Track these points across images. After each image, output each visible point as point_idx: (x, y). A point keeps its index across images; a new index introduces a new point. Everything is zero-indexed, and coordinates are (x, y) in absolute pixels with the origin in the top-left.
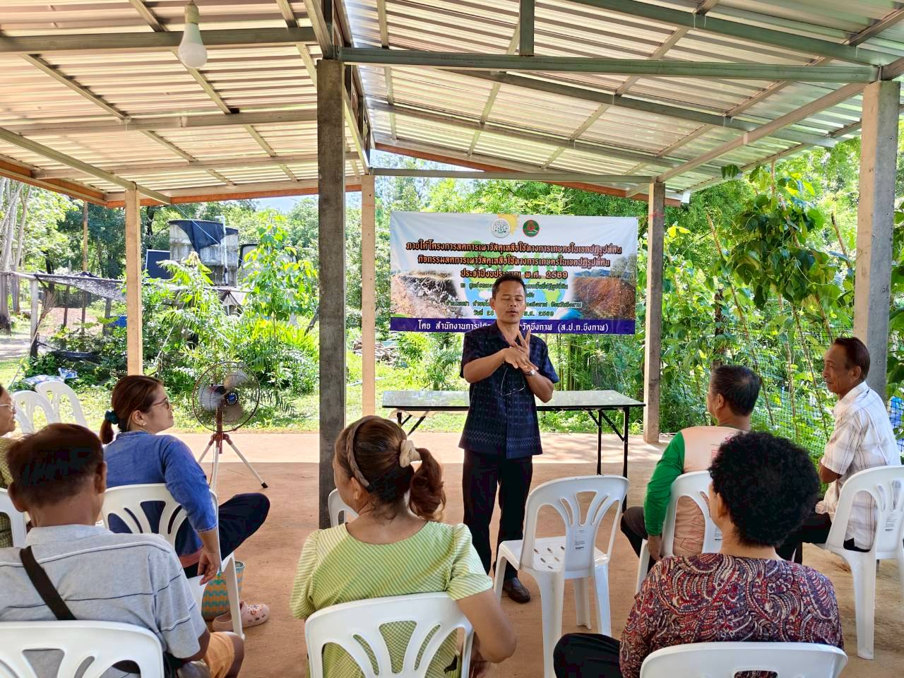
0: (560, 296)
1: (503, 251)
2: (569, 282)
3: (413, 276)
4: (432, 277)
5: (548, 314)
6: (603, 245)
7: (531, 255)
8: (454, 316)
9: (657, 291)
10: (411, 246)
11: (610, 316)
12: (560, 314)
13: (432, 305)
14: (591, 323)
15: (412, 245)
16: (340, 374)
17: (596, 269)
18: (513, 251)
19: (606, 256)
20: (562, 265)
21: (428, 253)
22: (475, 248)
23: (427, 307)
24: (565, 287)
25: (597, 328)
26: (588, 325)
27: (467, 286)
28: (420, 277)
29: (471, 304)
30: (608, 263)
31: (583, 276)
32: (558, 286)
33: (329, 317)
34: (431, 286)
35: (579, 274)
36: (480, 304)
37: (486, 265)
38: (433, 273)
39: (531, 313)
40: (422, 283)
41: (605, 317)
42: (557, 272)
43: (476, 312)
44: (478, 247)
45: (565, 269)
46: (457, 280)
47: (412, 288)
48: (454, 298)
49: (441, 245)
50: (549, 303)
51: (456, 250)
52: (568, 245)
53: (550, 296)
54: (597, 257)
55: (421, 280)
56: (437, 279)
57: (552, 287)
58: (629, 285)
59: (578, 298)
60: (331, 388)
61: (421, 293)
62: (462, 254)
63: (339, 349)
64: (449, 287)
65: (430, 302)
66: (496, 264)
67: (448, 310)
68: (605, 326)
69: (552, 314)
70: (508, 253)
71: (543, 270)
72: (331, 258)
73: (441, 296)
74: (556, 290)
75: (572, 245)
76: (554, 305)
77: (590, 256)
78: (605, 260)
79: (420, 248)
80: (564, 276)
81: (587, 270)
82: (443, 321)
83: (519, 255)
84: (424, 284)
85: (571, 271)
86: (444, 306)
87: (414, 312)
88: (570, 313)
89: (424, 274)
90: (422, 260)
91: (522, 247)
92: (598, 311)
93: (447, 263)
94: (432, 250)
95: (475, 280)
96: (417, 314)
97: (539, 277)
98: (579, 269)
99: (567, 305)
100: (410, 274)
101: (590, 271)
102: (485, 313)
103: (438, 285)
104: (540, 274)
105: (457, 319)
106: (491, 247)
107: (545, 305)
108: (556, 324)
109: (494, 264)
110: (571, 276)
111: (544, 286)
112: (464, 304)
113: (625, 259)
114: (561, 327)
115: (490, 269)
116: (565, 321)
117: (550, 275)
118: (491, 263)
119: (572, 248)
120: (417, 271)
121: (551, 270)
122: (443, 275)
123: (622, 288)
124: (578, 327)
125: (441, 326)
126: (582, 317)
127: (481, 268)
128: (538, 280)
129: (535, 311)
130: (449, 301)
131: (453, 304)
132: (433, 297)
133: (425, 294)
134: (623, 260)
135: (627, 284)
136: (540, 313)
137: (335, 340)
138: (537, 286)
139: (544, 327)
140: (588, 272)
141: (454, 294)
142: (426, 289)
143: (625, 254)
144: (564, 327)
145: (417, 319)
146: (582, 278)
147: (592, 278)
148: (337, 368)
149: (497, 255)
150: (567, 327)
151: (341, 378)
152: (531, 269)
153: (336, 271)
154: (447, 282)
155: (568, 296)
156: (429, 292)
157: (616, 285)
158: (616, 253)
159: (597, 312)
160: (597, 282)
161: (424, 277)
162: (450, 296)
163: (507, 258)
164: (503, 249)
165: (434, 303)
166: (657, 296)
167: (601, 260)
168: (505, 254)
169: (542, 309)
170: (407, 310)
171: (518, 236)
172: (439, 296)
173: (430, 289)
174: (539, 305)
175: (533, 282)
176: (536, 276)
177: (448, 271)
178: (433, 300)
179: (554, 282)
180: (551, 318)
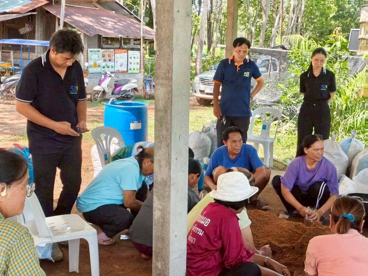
16: (169, 137)
33: (162, 79)
60: (162, 149)
63: (169, 111)
72: (164, 17)
137: (165, 103)
148: (167, 130)
151: (169, 141)
153: (168, 31)
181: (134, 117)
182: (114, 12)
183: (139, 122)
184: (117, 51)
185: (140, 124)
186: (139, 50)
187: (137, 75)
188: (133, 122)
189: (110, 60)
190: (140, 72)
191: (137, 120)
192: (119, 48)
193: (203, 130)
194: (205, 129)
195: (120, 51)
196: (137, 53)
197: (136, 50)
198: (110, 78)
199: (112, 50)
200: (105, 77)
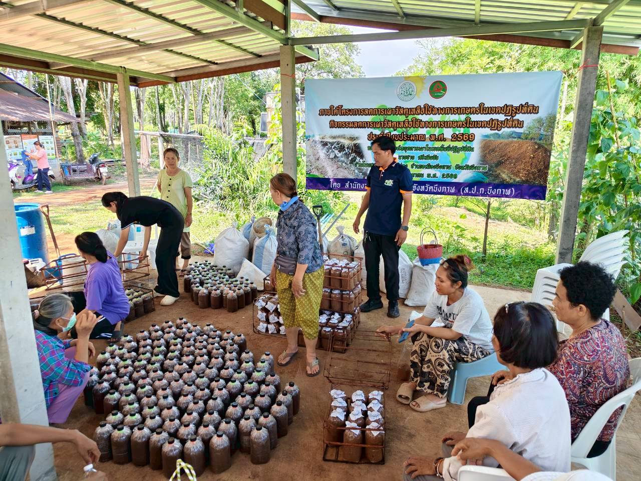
0: (466, 158)
1: (408, 114)
2: (476, 144)
3: (325, 140)
4: (342, 141)
5: (451, 176)
6: (516, 104)
7: (437, 118)
8: (361, 177)
9: (579, 154)
10: (323, 113)
11: (518, 179)
12: (464, 176)
13: (341, 167)
14: (496, 187)
15: (324, 111)
17: (505, 130)
18: (419, 114)
19: (519, 117)
20: (469, 127)
21: (339, 118)
22: (381, 112)
23: (338, 168)
24: (472, 149)
25: (502, 191)
26: (493, 189)
28: (331, 140)
30: (520, 124)
31: (492, 138)
32: (465, 149)
34: (342, 148)
35: (487, 136)
37: (392, 129)
38: (343, 137)
39: (435, 176)
40: (333, 147)
41: (512, 181)
42: (463, 135)
44: (384, 111)
45: (472, 131)
46: (365, 143)
47: (324, 151)
48: (361, 160)
49: (350, 110)
50: (454, 165)
51: (364, 114)
52: (477, 106)
53: (455, 159)
54: (509, 118)
55: (332, 144)
56: (346, 142)
57: (456, 150)
58: (543, 147)
59: (484, 159)
61: (332, 156)
62: (368, 118)
64: (357, 150)
65: (340, 163)
66: (401, 128)
67: (356, 171)
68: (512, 191)
69: (455, 177)
70: (413, 116)
71: (448, 133)
73: (350, 159)
74: (462, 153)
75: (481, 105)
76: (458, 167)
77: (501, 117)
78: (518, 120)
79: (331, 114)
80: (471, 138)
81: (496, 131)
82: (352, 181)
83: (424, 118)
84: (335, 147)
85: (479, 133)
86: (353, 168)
87: (326, 172)
88: (474, 176)
89: (334, 138)
90: (333, 125)
91: (429, 109)
92: (505, 176)
93: (356, 128)
94: (341, 115)
96: (328, 175)
97: (444, 140)
98: (487, 131)
99: (472, 167)
100: (323, 138)
101: (500, 132)
103: (348, 148)
104: (445, 137)
106: (397, 110)
107: (449, 167)
108: (458, 186)
109: (399, 127)
110: (478, 138)
111: (449, 148)
113: (542, 120)
114: (463, 190)
115: (396, 133)
116: (470, 185)
117: (455, 138)
118: (397, 125)
119: (482, 109)
120: (328, 135)
121: (457, 133)
122: (352, 139)
123: (535, 151)
124: (482, 190)
125: (350, 185)
126: (487, 180)
127: (386, 131)
128: (443, 143)
129: (438, 173)
130: (357, 163)
131: (361, 165)
132: (343, 159)
133: (336, 157)
134: (540, 121)
135: (540, 146)
136: (443, 175)
138: (442, 148)
139: (447, 189)
140: (497, 134)
141: (362, 157)
142: (336, 152)
143: (542, 114)
144: (467, 190)
145: (329, 179)
146: (490, 141)
147: (502, 140)
149: (402, 118)
150: (470, 190)
152: (437, 131)
154: (355, 145)
155: (473, 158)
156: (340, 155)
157: (528, 147)
158: (533, 112)
159: (503, 175)
160: (506, 144)
161: (334, 140)
162: (358, 158)
163: (412, 121)
164: (408, 112)
165: (344, 164)
166: (579, 159)
167: (513, 121)
168: (410, 117)
169: (446, 171)
170: (320, 170)
171: (424, 98)
172: (348, 158)
173: (340, 152)
174: (443, 167)
175: (438, 144)
176: (441, 138)
177: (356, 135)
178: (343, 162)
179: (460, 144)
180: (454, 180)
181: (25, 222)
182: (17, 94)
183: (32, 227)
184: (23, 136)
185: (34, 228)
186: (51, 134)
187: (54, 160)
188: (24, 228)
189: (16, 147)
190: (56, 157)
191: (29, 225)
192: (28, 133)
193: (108, 228)
194: (110, 226)
195: (28, 136)
196: (49, 137)
197: (48, 135)
198: (17, 167)
199: (18, 136)
200: (11, 167)
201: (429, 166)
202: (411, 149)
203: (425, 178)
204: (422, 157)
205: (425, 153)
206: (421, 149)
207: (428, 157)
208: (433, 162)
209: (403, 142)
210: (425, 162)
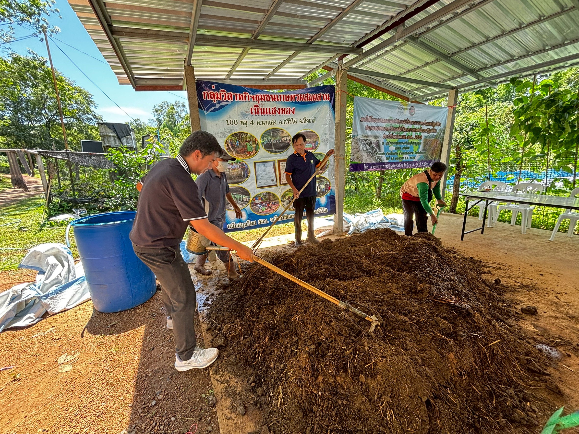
0: (419, 149)
2: (422, 141)
4: (371, 138)
5: (413, 158)
6: (435, 122)
7: (411, 126)
8: (378, 161)
11: (433, 158)
12: (417, 157)
13: (370, 156)
14: (427, 162)
15: (363, 119)
17: (432, 134)
18: (404, 124)
19: (436, 127)
20: (421, 132)
22: (390, 121)
23: (368, 156)
24: (420, 143)
25: (428, 164)
27: (385, 144)
28: (365, 139)
29: (386, 153)
30: (436, 131)
31: (427, 138)
32: (418, 143)
34: (370, 144)
36: (389, 154)
39: (407, 158)
41: (431, 159)
42: (419, 136)
43: (388, 159)
45: (422, 134)
46: (381, 140)
47: (362, 146)
48: (379, 151)
49: (375, 119)
50: (414, 152)
51: (382, 122)
52: (424, 121)
53: (415, 148)
55: (366, 141)
56: (373, 140)
57: (416, 144)
58: (441, 142)
59: (424, 149)
61: (365, 149)
62: (384, 125)
64: (378, 144)
67: (376, 158)
69: (415, 158)
70: (402, 125)
71: (414, 135)
74: (418, 145)
75: (426, 121)
76: (416, 153)
77: (431, 127)
79: (366, 121)
80: (421, 138)
82: (374, 164)
83: (406, 126)
84: (367, 143)
85: (424, 135)
86: (375, 156)
89: (367, 137)
90: (367, 128)
91: (408, 122)
92: (430, 156)
95: (388, 140)
96: (363, 161)
97: (412, 139)
98: (426, 134)
99: (420, 153)
100: (361, 137)
101: (430, 135)
102: (390, 158)
103: (373, 144)
104: (413, 137)
105: (380, 163)
106: (396, 121)
108: (415, 162)
109: (396, 131)
110: (423, 138)
111: (413, 143)
112: (383, 154)
115: (395, 134)
116: (418, 161)
117: (416, 138)
119: (426, 123)
120: (364, 135)
121: (417, 135)
122: (376, 137)
124: (422, 164)
125: (373, 167)
126: (424, 159)
127: (391, 133)
128: (412, 140)
131: (378, 154)
132: (370, 150)
133: (367, 149)
134: (441, 130)
136: (410, 157)
138: (412, 143)
139: (412, 165)
141: (379, 149)
142: (367, 146)
143: (442, 127)
145: (363, 164)
147: (430, 139)
149: (398, 125)
150: (419, 164)
152: (410, 134)
154: (377, 141)
155: (421, 148)
156: (369, 148)
158: (439, 126)
160: (432, 141)
161: (367, 139)
163: (402, 128)
164: (400, 122)
165: (371, 154)
167: (434, 129)
169: (411, 155)
170: (359, 159)
171: (407, 115)
172: (373, 150)
173: (369, 146)
174: (410, 153)
175: (410, 141)
176: (411, 138)
177: (378, 135)
178: (370, 152)
179: (417, 141)
180: (414, 160)
201: (406, 153)
202: (400, 143)
203: (404, 160)
204: (403, 148)
205: (405, 146)
206: (404, 144)
207: (406, 148)
208: (407, 151)
209: (397, 140)
210: (404, 151)
